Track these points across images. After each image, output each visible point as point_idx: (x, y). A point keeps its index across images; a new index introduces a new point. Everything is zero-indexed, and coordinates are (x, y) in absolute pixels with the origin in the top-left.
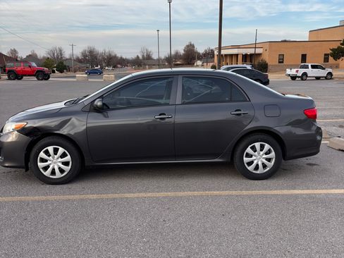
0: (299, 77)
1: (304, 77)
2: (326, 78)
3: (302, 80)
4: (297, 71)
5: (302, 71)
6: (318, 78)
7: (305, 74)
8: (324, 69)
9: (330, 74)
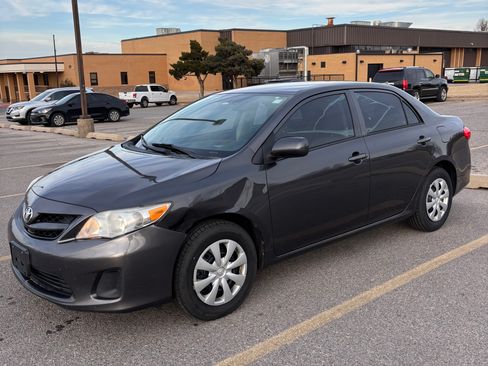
0: (137, 103)
1: (145, 103)
2: (170, 103)
3: (143, 106)
4: (135, 95)
5: (141, 95)
6: (159, 104)
7: (145, 99)
8: (166, 91)
9: (173, 97)
